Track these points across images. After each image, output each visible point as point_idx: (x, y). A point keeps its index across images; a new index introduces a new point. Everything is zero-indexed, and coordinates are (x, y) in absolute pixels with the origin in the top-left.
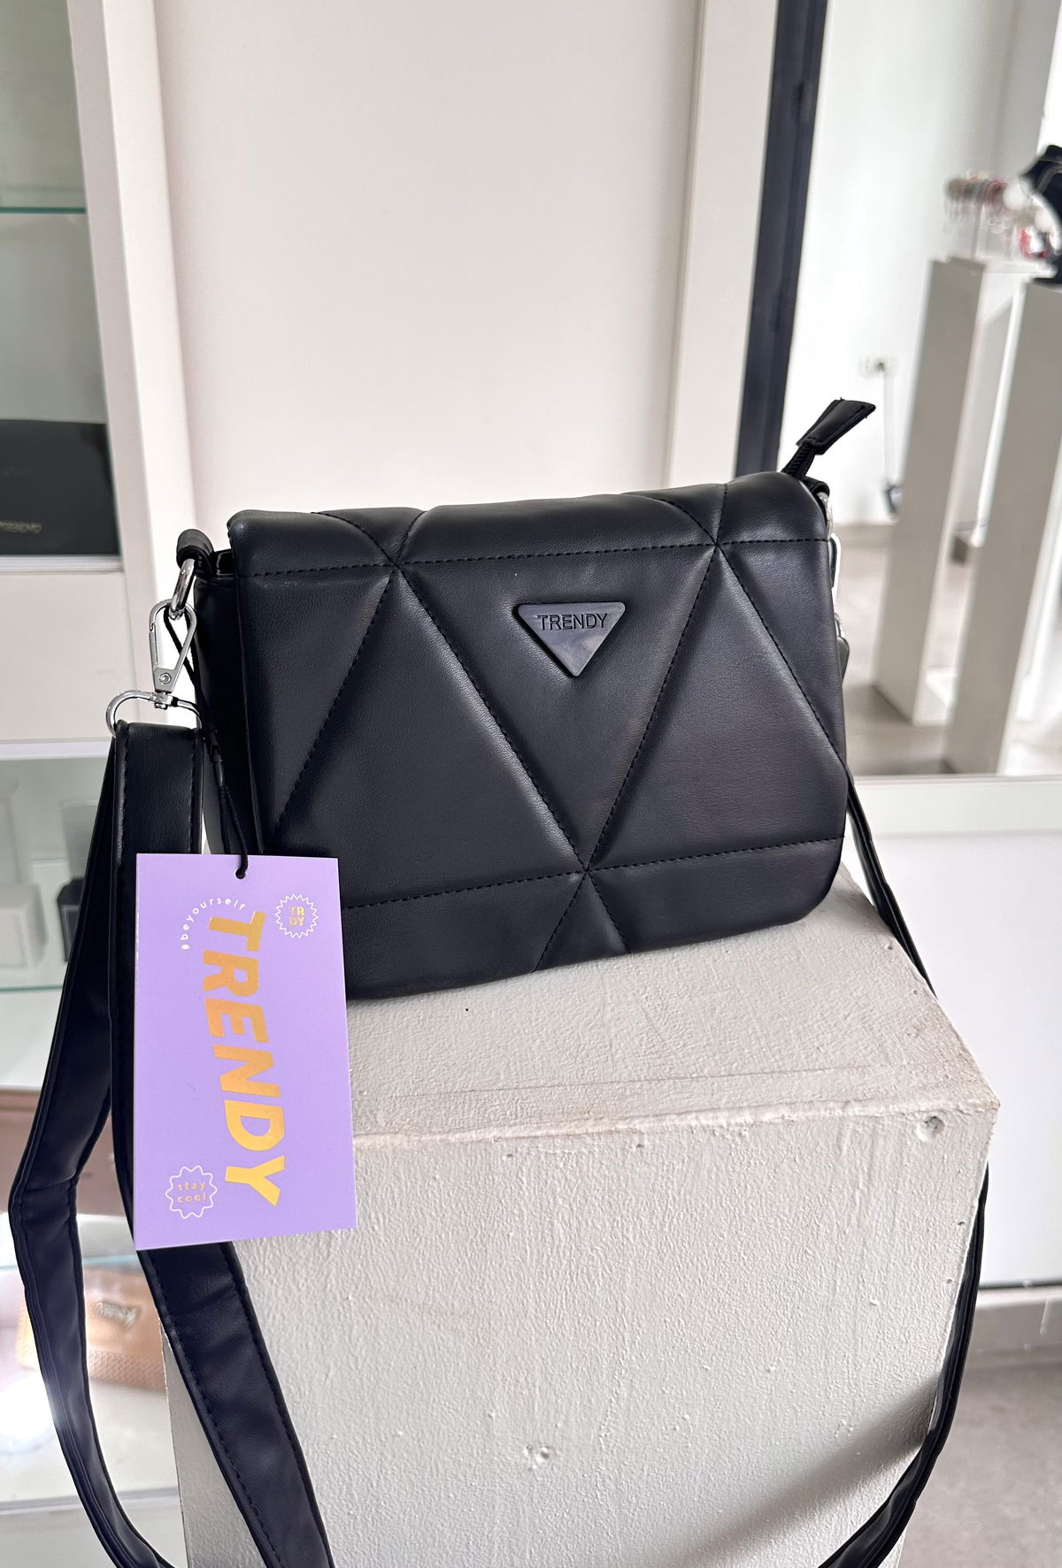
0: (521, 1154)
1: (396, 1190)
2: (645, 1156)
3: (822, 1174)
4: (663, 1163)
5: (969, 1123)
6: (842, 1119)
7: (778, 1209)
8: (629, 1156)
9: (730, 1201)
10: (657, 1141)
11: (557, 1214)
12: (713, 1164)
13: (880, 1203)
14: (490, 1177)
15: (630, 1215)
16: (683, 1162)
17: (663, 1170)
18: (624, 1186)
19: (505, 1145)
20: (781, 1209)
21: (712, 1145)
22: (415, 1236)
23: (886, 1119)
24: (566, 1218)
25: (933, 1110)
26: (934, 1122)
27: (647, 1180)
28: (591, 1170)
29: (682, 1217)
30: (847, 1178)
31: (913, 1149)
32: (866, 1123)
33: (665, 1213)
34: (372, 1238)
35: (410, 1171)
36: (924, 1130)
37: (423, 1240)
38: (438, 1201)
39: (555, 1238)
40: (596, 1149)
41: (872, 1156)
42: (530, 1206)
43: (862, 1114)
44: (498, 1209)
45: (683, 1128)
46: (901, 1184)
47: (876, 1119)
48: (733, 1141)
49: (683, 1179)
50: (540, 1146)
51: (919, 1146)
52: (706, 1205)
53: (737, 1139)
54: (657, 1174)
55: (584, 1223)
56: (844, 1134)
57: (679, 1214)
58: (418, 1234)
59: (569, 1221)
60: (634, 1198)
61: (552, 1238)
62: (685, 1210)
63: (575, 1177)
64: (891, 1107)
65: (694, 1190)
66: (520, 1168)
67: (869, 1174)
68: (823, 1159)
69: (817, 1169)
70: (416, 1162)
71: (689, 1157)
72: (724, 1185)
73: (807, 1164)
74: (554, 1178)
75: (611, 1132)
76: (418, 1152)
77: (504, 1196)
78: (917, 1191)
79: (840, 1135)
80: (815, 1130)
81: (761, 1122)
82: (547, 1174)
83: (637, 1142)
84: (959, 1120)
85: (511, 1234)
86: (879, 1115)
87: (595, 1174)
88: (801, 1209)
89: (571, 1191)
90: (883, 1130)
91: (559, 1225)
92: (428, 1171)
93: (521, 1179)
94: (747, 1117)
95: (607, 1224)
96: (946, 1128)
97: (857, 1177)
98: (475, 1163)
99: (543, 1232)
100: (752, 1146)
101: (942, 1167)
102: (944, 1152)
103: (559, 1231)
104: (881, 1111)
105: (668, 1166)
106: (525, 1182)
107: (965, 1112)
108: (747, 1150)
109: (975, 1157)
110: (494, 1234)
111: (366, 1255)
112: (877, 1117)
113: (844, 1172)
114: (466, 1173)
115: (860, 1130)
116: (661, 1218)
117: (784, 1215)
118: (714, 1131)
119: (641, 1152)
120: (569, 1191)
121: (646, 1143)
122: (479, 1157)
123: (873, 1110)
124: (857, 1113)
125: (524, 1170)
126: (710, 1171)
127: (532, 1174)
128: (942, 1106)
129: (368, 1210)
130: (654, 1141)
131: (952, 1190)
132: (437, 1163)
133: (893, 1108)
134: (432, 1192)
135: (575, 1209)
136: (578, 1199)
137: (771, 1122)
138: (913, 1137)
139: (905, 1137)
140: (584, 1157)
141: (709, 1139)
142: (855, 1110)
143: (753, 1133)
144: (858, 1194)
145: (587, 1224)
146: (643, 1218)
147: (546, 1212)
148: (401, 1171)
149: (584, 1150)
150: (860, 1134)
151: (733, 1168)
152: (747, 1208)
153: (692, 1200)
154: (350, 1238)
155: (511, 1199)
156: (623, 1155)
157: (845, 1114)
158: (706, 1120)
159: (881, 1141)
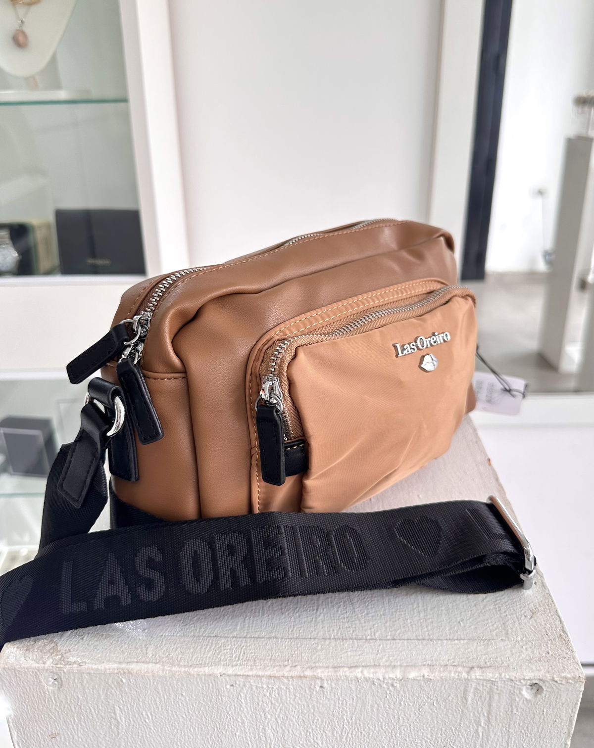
0: (239, 685)
1: (158, 699)
2: (326, 693)
3: (453, 715)
4: (339, 699)
5: (562, 689)
6: (467, 680)
7: (423, 734)
8: (314, 693)
9: (388, 726)
10: (334, 685)
11: (268, 724)
12: (374, 702)
13: (497, 736)
14: (219, 697)
15: (318, 729)
16: (353, 699)
17: (339, 703)
18: (312, 711)
19: (228, 679)
20: (425, 734)
21: (373, 691)
22: (173, 728)
23: (499, 682)
24: (274, 727)
25: (535, 679)
26: (536, 687)
27: (328, 709)
28: (289, 699)
29: (354, 733)
30: (472, 719)
31: (520, 704)
32: (485, 684)
33: (342, 730)
34: (145, 727)
35: (165, 689)
36: (529, 691)
37: (179, 731)
38: (186, 708)
39: (268, 738)
40: (291, 687)
41: (490, 706)
42: (249, 718)
43: (482, 678)
44: (227, 717)
45: (351, 678)
46: (512, 725)
47: (493, 682)
48: (388, 689)
49: (353, 710)
50: (251, 681)
51: (525, 702)
52: (371, 727)
53: (391, 688)
54: (335, 705)
55: (286, 731)
56: (469, 690)
57: (352, 732)
58: (175, 728)
59: (276, 730)
60: (320, 720)
61: (266, 738)
62: (356, 730)
63: (277, 702)
64: (503, 674)
65: (362, 718)
66: (239, 694)
67: (488, 717)
68: (454, 705)
69: (450, 711)
70: (168, 683)
71: (357, 696)
72: (383, 716)
73: (442, 707)
74: (263, 702)
75: (300, 677)
76: (169, 678)
77: (230, 710)
78: (525, 731)
79: (465, 691)
80: (447, 686)
81: (408, 678)
82: (258, 699)
83: (320, 685)
84: (554, 688)
85: (237, 734)
86: (494, 680)
87: (291, 702)
88: (439, 735)
89: (276, 710)
90: (497, 689)
91: (269, 731)
92: (177, 690)
93: (240, 701)
94: (398, 674)
95: (303, 733)
96: (545, 692)
97: (479, 718)
98: (209, 688)
99: (259, 734)
100: (402, 692)
101: (542, 717)
102: (544, 707)
103: (270, 734)
104: (496, 677)
105: (342, 701)
106: (244, 702)
107: (559, 682)
108: (399, 695)
109: (567, 713)
110: (226, 732)
111: (142, 736)
112: (492, 681)
113: (470, 715)
114: (203, 694)
115: (481, 689)
116: (340, 733)
117: (427, 738)
118: (373, 682)
119: (323, 692)
120: (274, 710)
121: (325, 685)
122: (211, 685)
123: (489, 675)
124: (478, 677)
125: (243, 696)
126: (372, 707)
127: (248, 698)
128: (541, 677)
129: (141, 710)
130: (332, 685)
131: (550, 732)
132: (182, 685)
133: (505, 675)
134: (182, 703)
135: (280, 722)
136: (281, 716)
137: (414, 679)
138: (520, 696)
139: (514, 695)
140: (283, 691)
141: (370, 687)
142: (477, 674)
143: (402, 685)
144: (480, 729)
145: (289, 732)
146: (327, 732)
147: (260, 722)
148: (160, 688)
149: (283, 687)
150: (480, 691)
151: (389, 706)
152: (400, 731)
153: (361, 723)
154: (131, 726)
155: (235, 713)
156: (310, 692)
157: (469, 677)
158: (368, 673)
159: (496, 697)
